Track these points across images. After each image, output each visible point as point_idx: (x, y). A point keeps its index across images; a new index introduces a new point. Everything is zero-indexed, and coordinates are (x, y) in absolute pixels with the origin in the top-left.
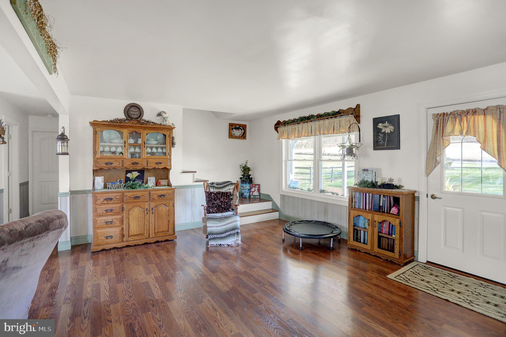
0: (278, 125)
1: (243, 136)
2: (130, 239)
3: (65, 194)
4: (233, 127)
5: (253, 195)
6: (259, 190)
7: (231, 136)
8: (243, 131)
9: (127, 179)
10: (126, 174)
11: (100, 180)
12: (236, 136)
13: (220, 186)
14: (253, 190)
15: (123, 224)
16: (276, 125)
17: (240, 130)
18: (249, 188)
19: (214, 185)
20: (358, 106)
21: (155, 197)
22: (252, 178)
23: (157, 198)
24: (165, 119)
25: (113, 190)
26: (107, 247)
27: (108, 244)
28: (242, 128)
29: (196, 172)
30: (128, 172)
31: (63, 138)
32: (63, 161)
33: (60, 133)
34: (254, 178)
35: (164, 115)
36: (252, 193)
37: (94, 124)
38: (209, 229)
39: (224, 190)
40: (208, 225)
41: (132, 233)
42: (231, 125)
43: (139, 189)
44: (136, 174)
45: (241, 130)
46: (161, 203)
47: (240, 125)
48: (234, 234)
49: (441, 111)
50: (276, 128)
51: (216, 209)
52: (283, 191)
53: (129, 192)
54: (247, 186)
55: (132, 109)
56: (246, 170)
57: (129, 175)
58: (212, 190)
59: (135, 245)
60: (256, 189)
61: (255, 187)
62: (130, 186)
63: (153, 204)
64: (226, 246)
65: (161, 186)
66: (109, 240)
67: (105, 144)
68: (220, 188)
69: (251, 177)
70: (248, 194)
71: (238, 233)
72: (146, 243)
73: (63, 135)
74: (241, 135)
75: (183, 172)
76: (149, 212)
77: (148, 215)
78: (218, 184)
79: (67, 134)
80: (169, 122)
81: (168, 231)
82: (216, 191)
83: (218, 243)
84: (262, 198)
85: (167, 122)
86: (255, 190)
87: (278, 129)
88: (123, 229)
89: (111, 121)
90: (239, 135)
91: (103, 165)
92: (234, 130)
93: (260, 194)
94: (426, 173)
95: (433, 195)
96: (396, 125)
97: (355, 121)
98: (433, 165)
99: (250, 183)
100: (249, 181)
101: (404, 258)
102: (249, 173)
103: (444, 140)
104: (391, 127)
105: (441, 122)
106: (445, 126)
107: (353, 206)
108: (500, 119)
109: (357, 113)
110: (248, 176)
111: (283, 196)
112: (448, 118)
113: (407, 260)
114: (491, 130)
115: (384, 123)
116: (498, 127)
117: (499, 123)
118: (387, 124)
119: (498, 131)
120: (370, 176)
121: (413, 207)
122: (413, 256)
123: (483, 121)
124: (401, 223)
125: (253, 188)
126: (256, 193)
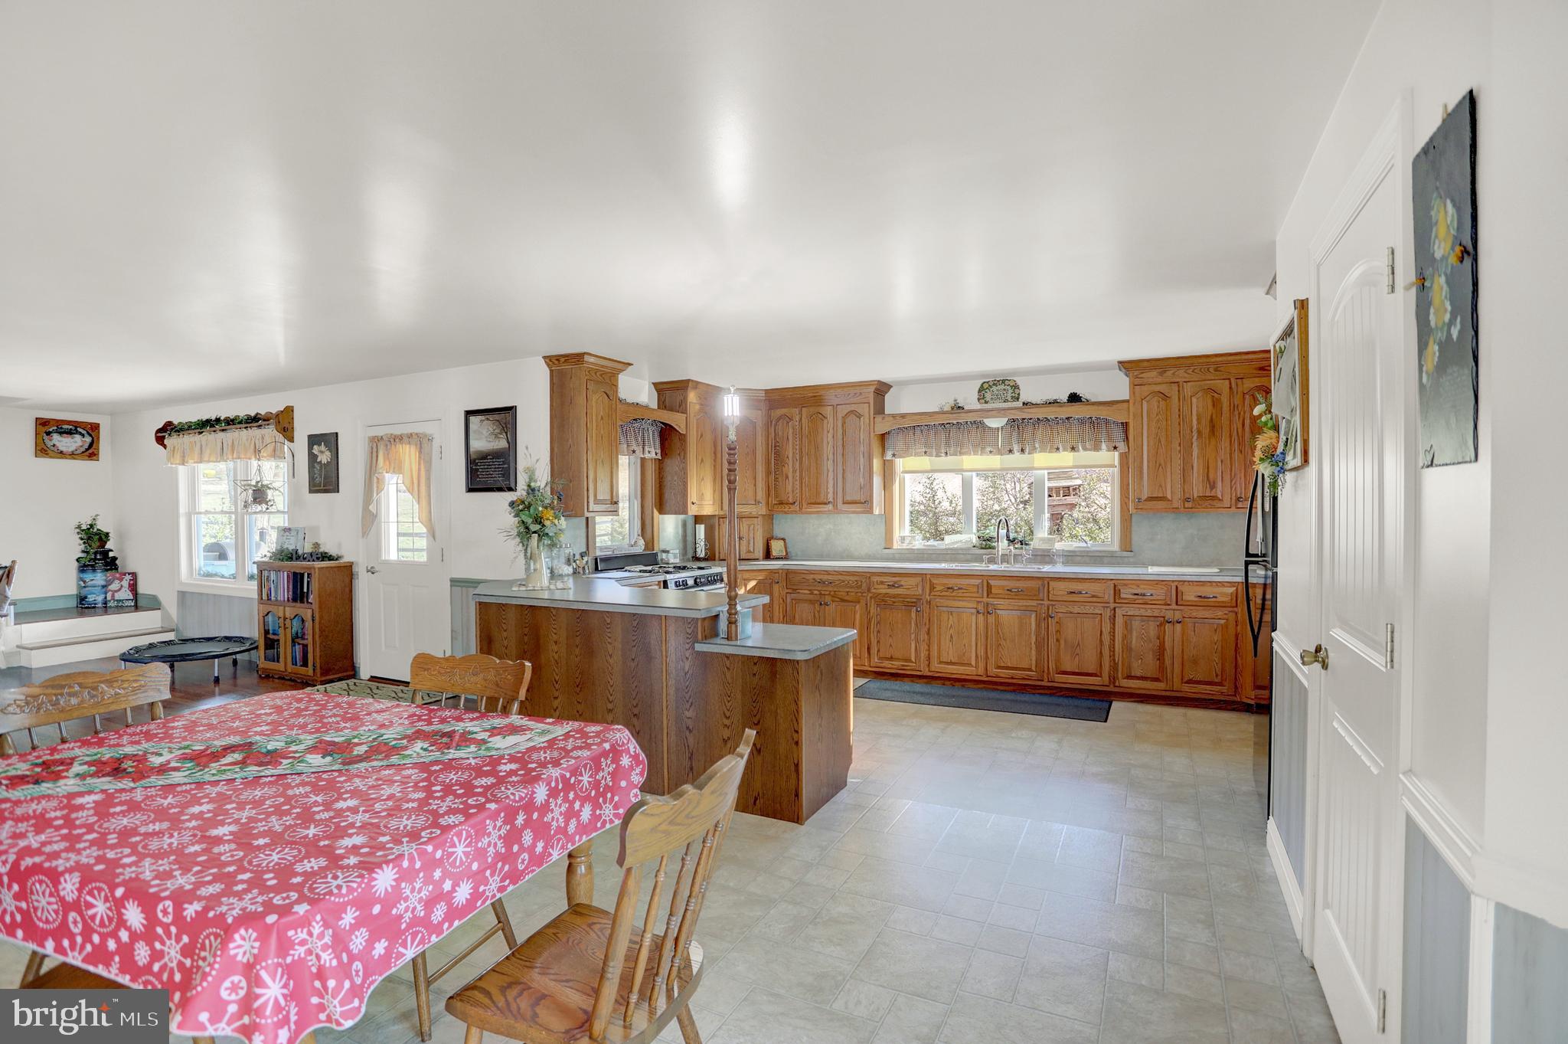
0: (165, 432)
1: (90, 454)
4: (49, 428)
5: (114, 600)
6: (133, 587)
7: (43, 451)
8: (87, 440)
12: (62, 453)
14: (114, 586)
16: (159, 431)
17: (78, 436)
18: (103, 583)
20: (289, 410)
22: (115, 559)
28: (83, 433)
36: (113, 596)
42: (42, 424)
45: (83, 436)
47: (75, 425)
49: (380, 432)
50: (160, 440)
52: (181, 583)
54: (99, 578)
60: (125, 583)
61: (121, 580)
69: (111, 554)
70: (100, 598)
74: (82, 449)
84: (138, 602)
86: (122, 586)
87: (166, 442)
90: (71, 449)
92: (54, 436)
93: (136, 596)
94: (365, 533)
95: (372, 568)
96: (334, 450)
97: (280, 437)
98: (370, 519)
99: (107, 570)
100: (106, 564)
101: (322, 674)
102: (103, 547)
103: (378, 479)
104: (328, 453)
105: (375, 450)
106: (377, 456)
107: (265, 597)
108: (420, 452)
109: (284, 422)
110: (101, 553)
111: (183, 595)
112: (380, 445)
113: (331, 677)
114: (415, 467)
115: (320, 445)
116: (419, 464)
117: (420, 457)
118: (323, 447)
119: (419, 469)
120: (293, 540)
121: (347, 590)
122: (349, 671)
123: (408, 454)
124: (313, 617)
125: (117, 582)
126: (125, 594)
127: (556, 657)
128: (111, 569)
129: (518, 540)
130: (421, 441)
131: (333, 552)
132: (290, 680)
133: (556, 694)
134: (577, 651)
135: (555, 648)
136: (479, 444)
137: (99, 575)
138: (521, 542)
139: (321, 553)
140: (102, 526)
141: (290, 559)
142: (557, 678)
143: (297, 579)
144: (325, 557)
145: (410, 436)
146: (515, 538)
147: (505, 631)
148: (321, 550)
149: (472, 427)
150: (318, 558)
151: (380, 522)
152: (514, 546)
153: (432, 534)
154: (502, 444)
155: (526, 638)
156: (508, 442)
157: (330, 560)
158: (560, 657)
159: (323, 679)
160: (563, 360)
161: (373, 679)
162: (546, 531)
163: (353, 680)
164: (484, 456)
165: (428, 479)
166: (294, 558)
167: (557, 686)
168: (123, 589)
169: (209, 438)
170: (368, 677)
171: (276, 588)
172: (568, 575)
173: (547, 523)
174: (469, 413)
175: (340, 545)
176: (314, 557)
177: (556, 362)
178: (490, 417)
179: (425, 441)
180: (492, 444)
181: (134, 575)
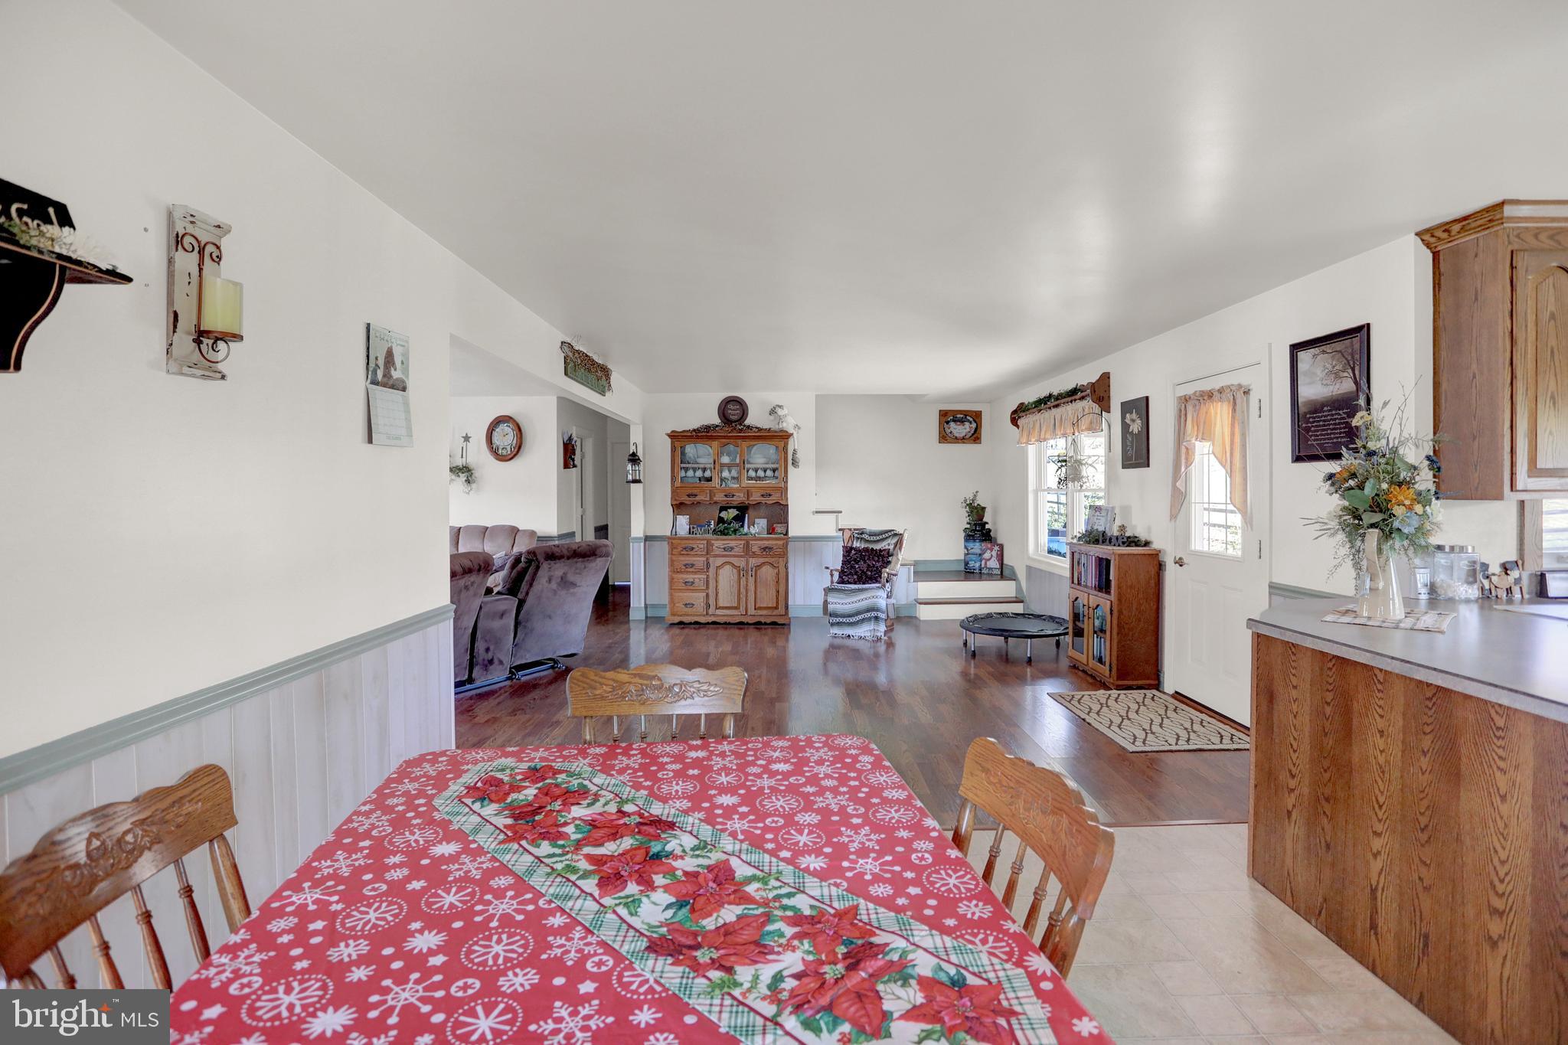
0: (1017, 413)
1: (975, 437)
2: (719, 612)
3: (637, 539)
4: (948, 417)
5: (987, 567)
6: (1001, 557)
7: (944, 438)
8: (974, 425)
9: (721, 520)
10: (720, 513)
11: (683, 521)
12: (956, 438)
13: (875, 538)
14: (988, 554)
15: (708, 588)
16: (1015, 412)
17: (967, 424)
18: (980, 551)
19: (865, 536)
20: (1105, 377)
21: (755, 549)
22: (990, 530)
23: (758, 552)
24: (780, 419)
25: (698, 536)
26: (686, 619)
27: (688, 615)
28: (971, 419)
29: (841, 512)
30: (723, 509)
31: (634, 459)
32: (636, 490)
33: (631, 452)
34: (996, 531)
35: (780, 412)
36: (986, 564)
37: (674, 436)
38: (831, 607)
39: (877, 547)
40: (830, 599)
41: (721, 604)
42: (943, 414)
43: (733, 536)
44: (733, 513)
45: (971, 423)
46: (766, 560)
47: (966, 413)
48: (869, 619)
49: (1189, 390)
50: (1014, 421)
51: (855, 577)
52: (1029, 558)
53: (717, 540)
54: (977, 547)
55: (730, 406)
56: (976, 513)
57: (724, 514)
58: (857, 544)
59: (725, 623)
60: (994, 553)
61: (992, 549)
62: (720, 531)
63: (753, 562)
64: (856, 638)
65: (776, 533)
66: (689, 610)
67: (687, 465)
68: (875, 542)
69: (987, 526)
70: (977, 565)
71: (877, 618)
72: (741, 623)
73: (634, 454)
74: (970, 434)
75: (817, 512)
76: (747, 572)
77: (744, 578)
78: (872, 534)
79: (640, 454)
80: (788, 425)
81: (776, 608)
82: (863, 545)
83: (845, 633)
84: (1004, 573)
85: (785, 424)
86: (992, 555)
87: (1020, 422)
88: (707, 595)
89: (694, 430)
90: (964, 434)
91: (684, 499)
92: (952, 424)
93: (1002, 564)
94: (1173, 516)
95: (1180, 559)
96: (1145, 420)
97: (1096, 408)
98: (1179, 499)
99: (983, 541)
100: (983, 535)
101: (1119, 678)
102: (982, 520)
103: (1187, 449)
104: (1139, 421)
105: (1183, 412)
106: (1186, 421)
107: (1076, 581)
108: (1234, 410)
109: (1099, 392)
110: (980, 525)
111: (1029, 569)
112: (1191, 405)
113: (1130, 683)
114: (1227, 431)
115: (1131, 413)
116: (1233, 425)
117: (1233, 417)
118: (1134, 416)
119: (1233, 434)
120: (1102, 521)
121: (1152, 582)
122: (1154, 680)
123: (1220, 414)
124: (1111, 610)
125: (989, 551)
126: (994, 564)
127: (1381, 759)
128: (985, 540)
129: (1341, 536)
130: (1237, 396)
131: (1143, 536)
132: (1091, 676)
133: (1379, 828)
134: (1424, 762)
135: (1381, 743)
136: (1313, 390)
137: (978, 544)
138: (1350, 541)
139: (1129, 537)
140: (981, 501)
141: (1097, 542)
142: (1381, 800)
143: (1103, 565)
144: (1133, 541)
145: (1221, 391)
146: (1333, 535)
147: (1295, 687)
148: (1127, 534)
149: (1302, 366)
150: (1123, 543)
151: (1190, 503)
152: (1336, 545)
153: (1248, 520)
154: (1347, 386)
155: (1328, 710)
156: (1356, 383)
157: (1137, 545)
158: (1387, 762)
159: (1120, 683)
160: (1456, 228)
161: (1178, 696)
162: (1396, 524)
163: (1155, 692)
164: (1317, 408)
165: (1244, 446)
166: (1101, 541)
167: (1380, 814)
168: (993, 559)
169: (1048, 416)
170: (1171, 692)
171: (1086, 571)
172: (1468, 601)
173: (1398, 511)
174: (1296, 348)
175: (1149, 529)
176: (1120, 541)
177: (1445, 235)
178: (1328, 348)
179: (1239, 395)
180: (1331, 388)
181: (1001, 547)
